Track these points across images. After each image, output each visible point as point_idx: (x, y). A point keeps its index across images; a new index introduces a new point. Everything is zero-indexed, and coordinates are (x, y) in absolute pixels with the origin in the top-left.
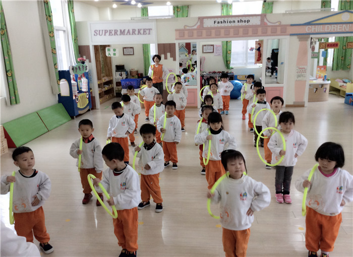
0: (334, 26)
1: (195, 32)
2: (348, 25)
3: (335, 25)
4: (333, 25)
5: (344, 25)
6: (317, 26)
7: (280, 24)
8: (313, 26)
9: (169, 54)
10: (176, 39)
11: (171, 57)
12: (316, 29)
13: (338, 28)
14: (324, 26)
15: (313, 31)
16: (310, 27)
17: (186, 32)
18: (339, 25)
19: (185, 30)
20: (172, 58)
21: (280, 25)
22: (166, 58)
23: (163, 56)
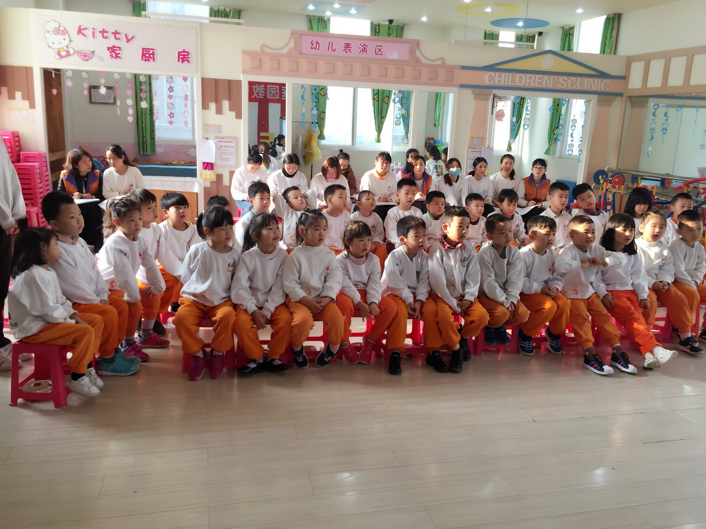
0: (530, 78)
1: (285, 61)
2: (552, 77)
3: (532, 76)
4: (528, 75)
5: (546, 77)
6: (503, 74)
7: (443, 63)
8: (497, 74)
9: (226, 104)
10: (244, 72)
11: (231, 109)
12: (502, 79)
13: (537, 81)
14: (514, 74)
15: (496, 83)
16: (492, 73)
17: (266, 60)
18: (538, 76)
19: (263, 53)
20: (233, 114)
21: (443, 65)
22: (219, 111)
23: (213, 106)
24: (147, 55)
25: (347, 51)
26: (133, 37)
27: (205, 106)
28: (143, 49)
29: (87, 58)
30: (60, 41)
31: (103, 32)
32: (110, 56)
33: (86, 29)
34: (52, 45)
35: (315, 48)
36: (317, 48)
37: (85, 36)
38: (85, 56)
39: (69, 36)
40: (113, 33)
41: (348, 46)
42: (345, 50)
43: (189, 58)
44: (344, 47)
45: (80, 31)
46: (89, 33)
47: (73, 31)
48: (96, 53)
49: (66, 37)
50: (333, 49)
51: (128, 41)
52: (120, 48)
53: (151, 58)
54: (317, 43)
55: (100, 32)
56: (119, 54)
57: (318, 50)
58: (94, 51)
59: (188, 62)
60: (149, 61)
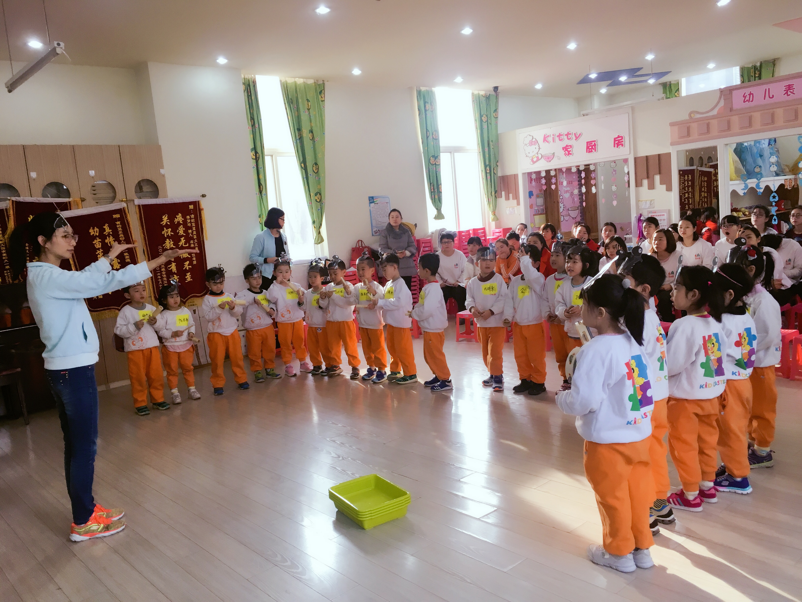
1: (714, 123)
9: (657, 178)
10: (673, 144)
17: (694, 126)
19: (692, 120)
20: (664, 187)
22: (651, 186)
23: (645, 182)
24: (590, 147)
25: (789, 93)
26: (580, 134)
27: (638, 184)
28: (587, 143)
29: (550, 159)
30: (533, 150)
31: (560, 135)
32: (564, 154)
33: (548, 136)
34: (528, 154)
35: (749, 101)
36: (751, 100)
37: (548, 142)
38: (548, 158)
39: (539, 145)
40: (566, 135)
41: (789, 88)
42: (787, 93)
43: (623, 142)
44: (785, 91)
45: (545, 139)
46: (550, 139)
47: (540, 140)
48: (555, 154)
49: (537, 146)
50: (771, 96)
51: (577, 138)
52: (571, 146)
53: (593, 149)
54: (750, 95)
55: (557, 136)
56: (570, 151)
57: (752, 101)
58: (554, 153)
59: (622, 146)
60: (592, 151)
